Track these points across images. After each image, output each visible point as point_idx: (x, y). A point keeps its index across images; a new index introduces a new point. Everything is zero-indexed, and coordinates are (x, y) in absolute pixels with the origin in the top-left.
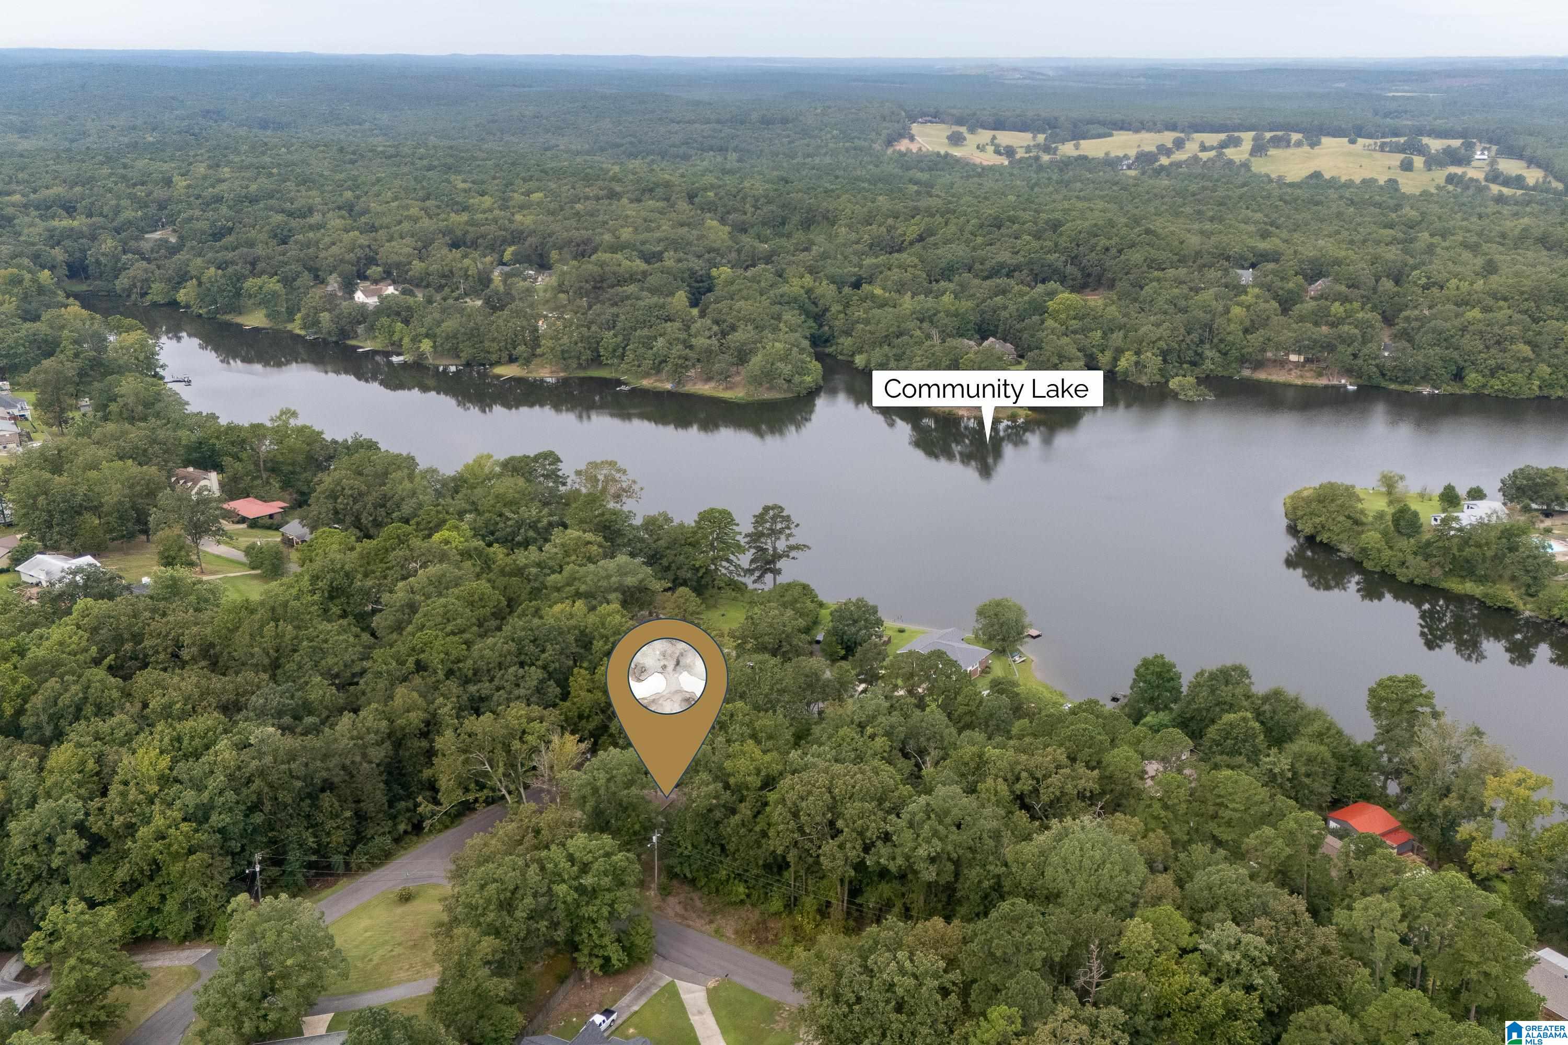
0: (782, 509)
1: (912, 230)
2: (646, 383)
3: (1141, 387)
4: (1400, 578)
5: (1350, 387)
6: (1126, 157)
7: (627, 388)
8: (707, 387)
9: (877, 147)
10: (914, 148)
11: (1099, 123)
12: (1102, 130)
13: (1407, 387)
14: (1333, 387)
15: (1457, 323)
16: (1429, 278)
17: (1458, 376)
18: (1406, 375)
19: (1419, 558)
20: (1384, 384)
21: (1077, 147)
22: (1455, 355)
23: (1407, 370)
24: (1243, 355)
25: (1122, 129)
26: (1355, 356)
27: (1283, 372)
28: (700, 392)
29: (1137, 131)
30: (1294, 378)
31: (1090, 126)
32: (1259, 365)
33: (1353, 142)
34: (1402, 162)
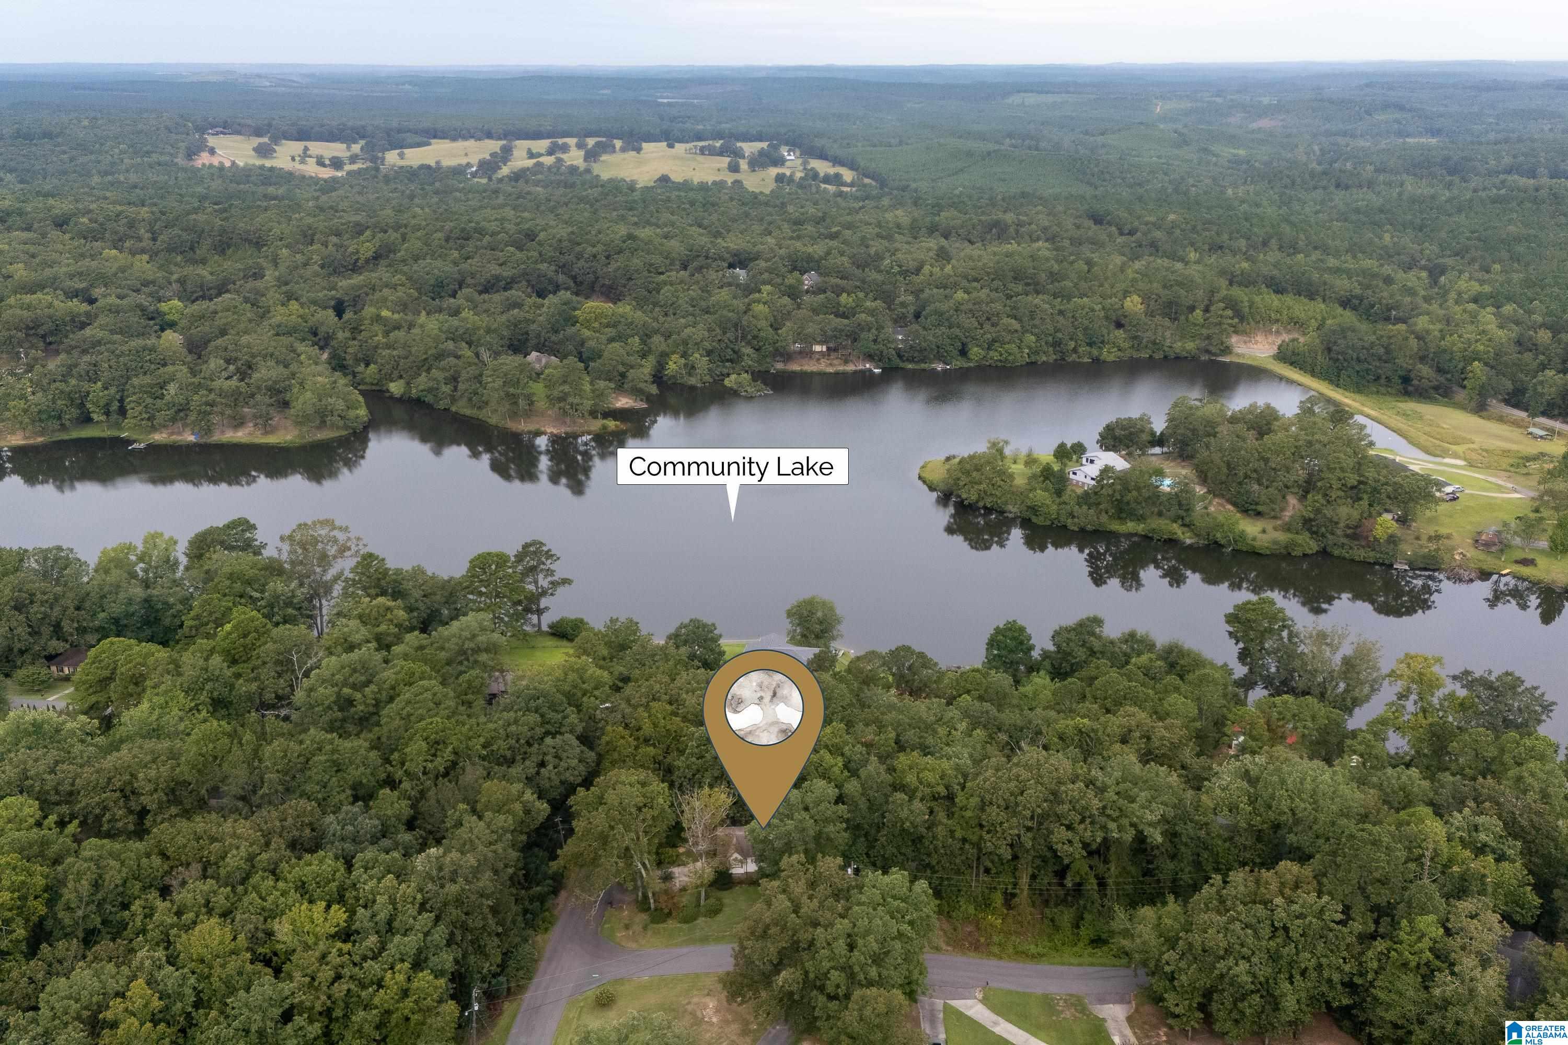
0: (542, 544)
1: (366, 247)
2: (159, 437)
3: (693, 388)
4: (1072, 528)
5: (876, 371)
6: (469, 165)
7: (142, 446)
8: (240, 434)
9: (180, 161)
10: (215, 161)
11: (409, 131)
12: (418, 139)
13: (923, 366)
14: (861, 371)
15: (951, 303)
16: (900, 266)
17: (963, 352)
18: (921, 354)
19: (1085, 507)
20: (902, 365)
21: (401, 156)
22: (956, 331)
23: (921, 351)
24: (777, 350)
25: (435, 137)
26: (875, 341)
27: (812, 362)
28: (235, 440)
29: (454, 139)
30: (824, 366)
31: (404, 135)
32: (788, 357)
33: (671, 146)
34: (729, 164)
